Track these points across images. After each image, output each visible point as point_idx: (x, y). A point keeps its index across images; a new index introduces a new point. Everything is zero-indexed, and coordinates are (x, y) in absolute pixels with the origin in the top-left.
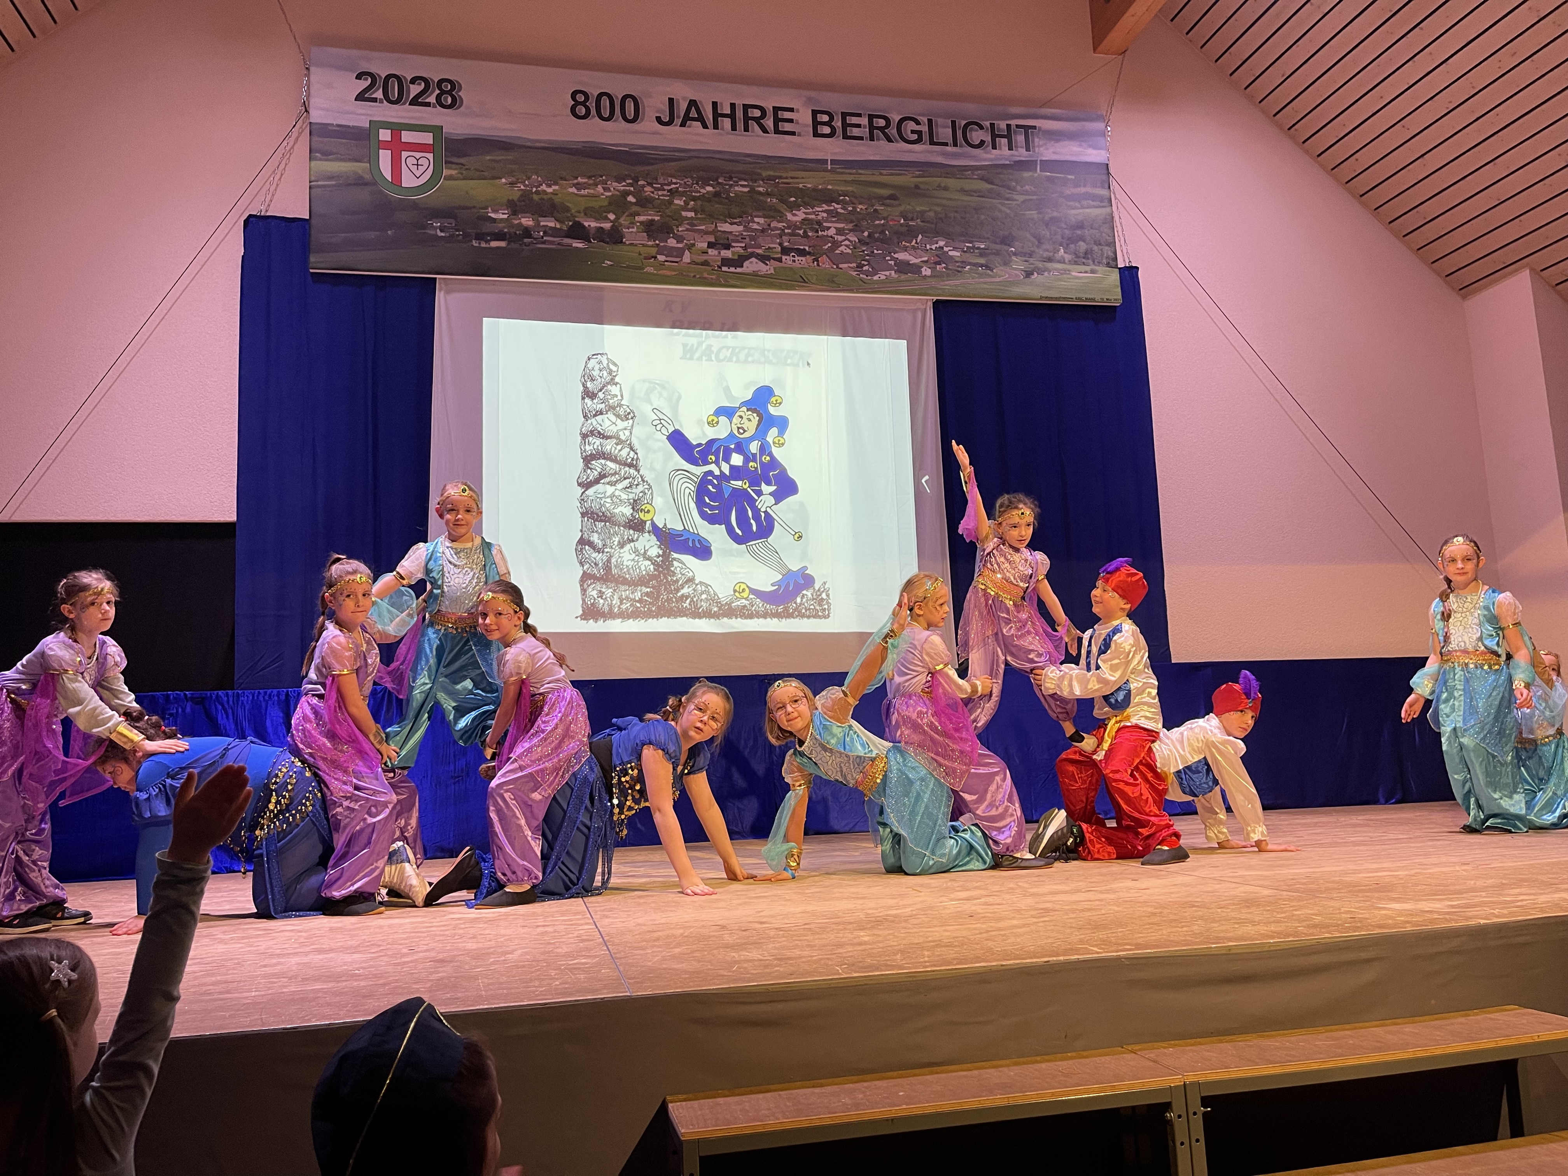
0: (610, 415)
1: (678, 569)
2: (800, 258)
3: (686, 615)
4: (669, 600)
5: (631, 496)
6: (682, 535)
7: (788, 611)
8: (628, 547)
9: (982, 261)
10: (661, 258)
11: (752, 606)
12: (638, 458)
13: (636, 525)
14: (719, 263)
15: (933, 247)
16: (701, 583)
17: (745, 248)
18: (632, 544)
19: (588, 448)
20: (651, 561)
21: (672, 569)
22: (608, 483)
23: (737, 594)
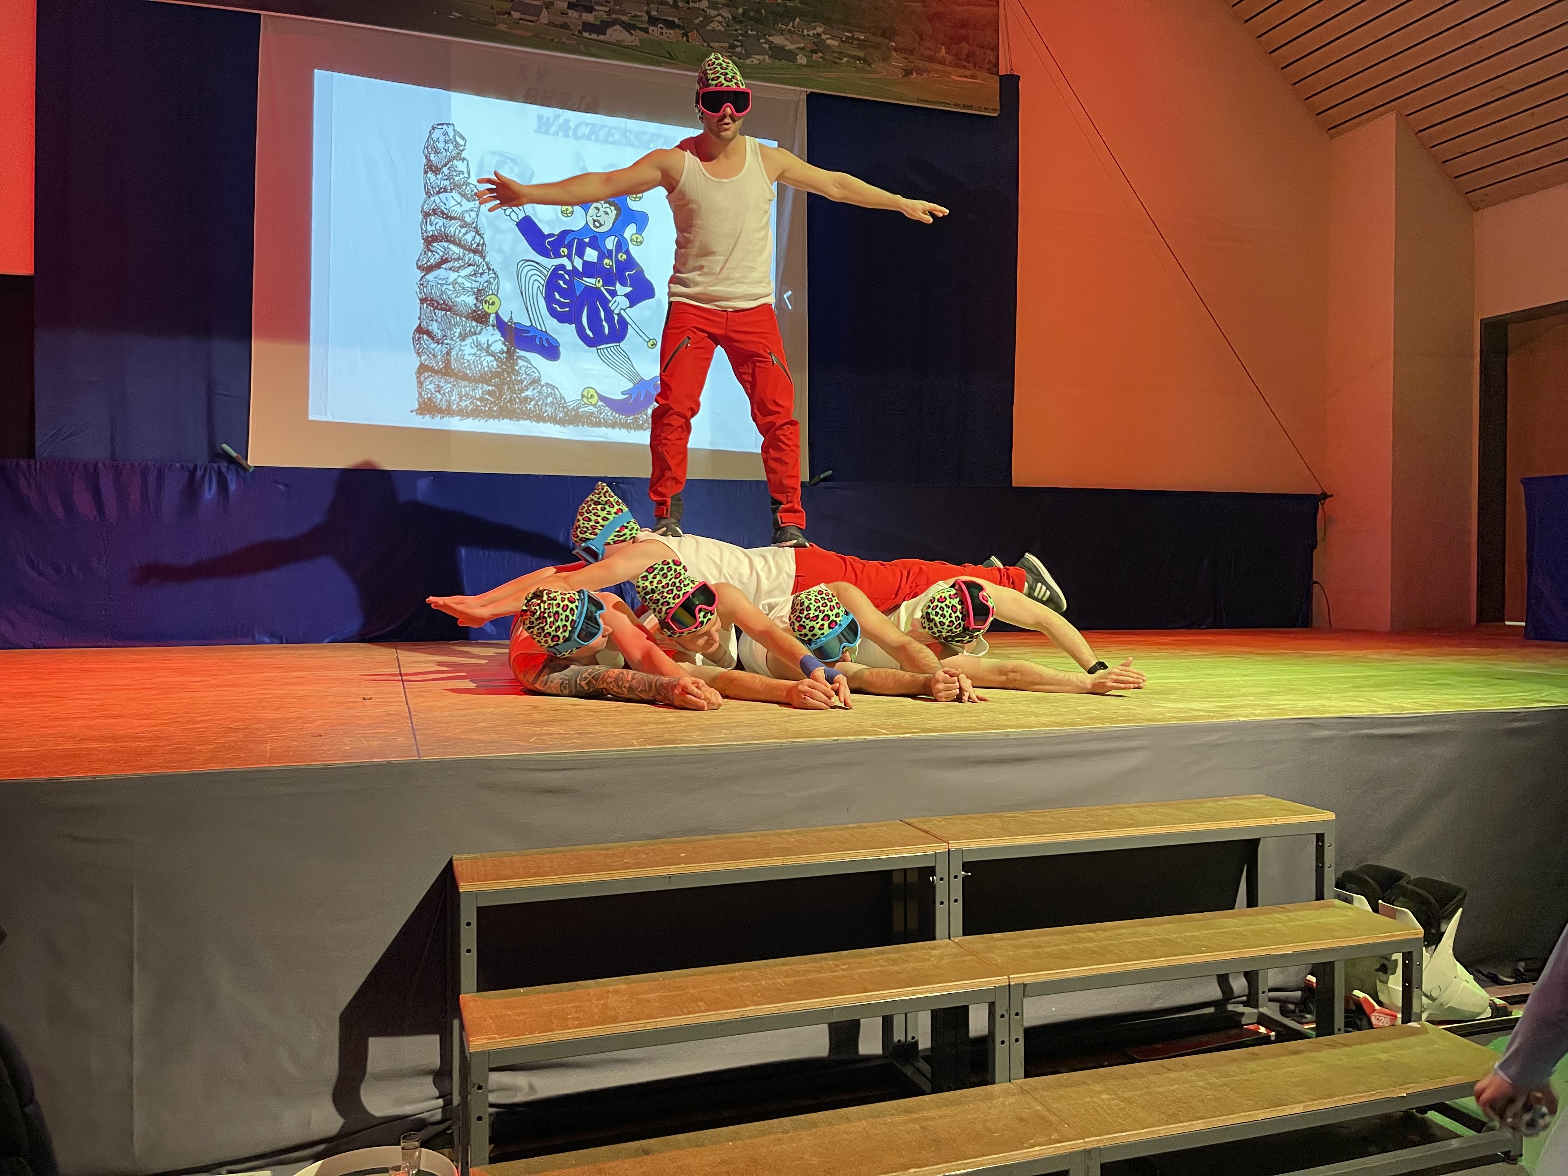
0: (455, 194)
1: (523, 369)
2: (669, 31)
3: (529, 418)
4: (511, 401)
5: (475, 285)
6: (528, 331)
7: (637, 422)
8: (469, 340)
9: (861, 54)
10: (516, 15)
11: (601, 414)
12: (484, 244)
13: (481, 318)
14: (580, 28)
15: (811, 33)
16: (547, 384)
17: (609, 13)
18: (474, 337)
19: (429, 228)
20: (494, 356)
21: (517, 368)
22: (450, 269)
23: (585, 399)
